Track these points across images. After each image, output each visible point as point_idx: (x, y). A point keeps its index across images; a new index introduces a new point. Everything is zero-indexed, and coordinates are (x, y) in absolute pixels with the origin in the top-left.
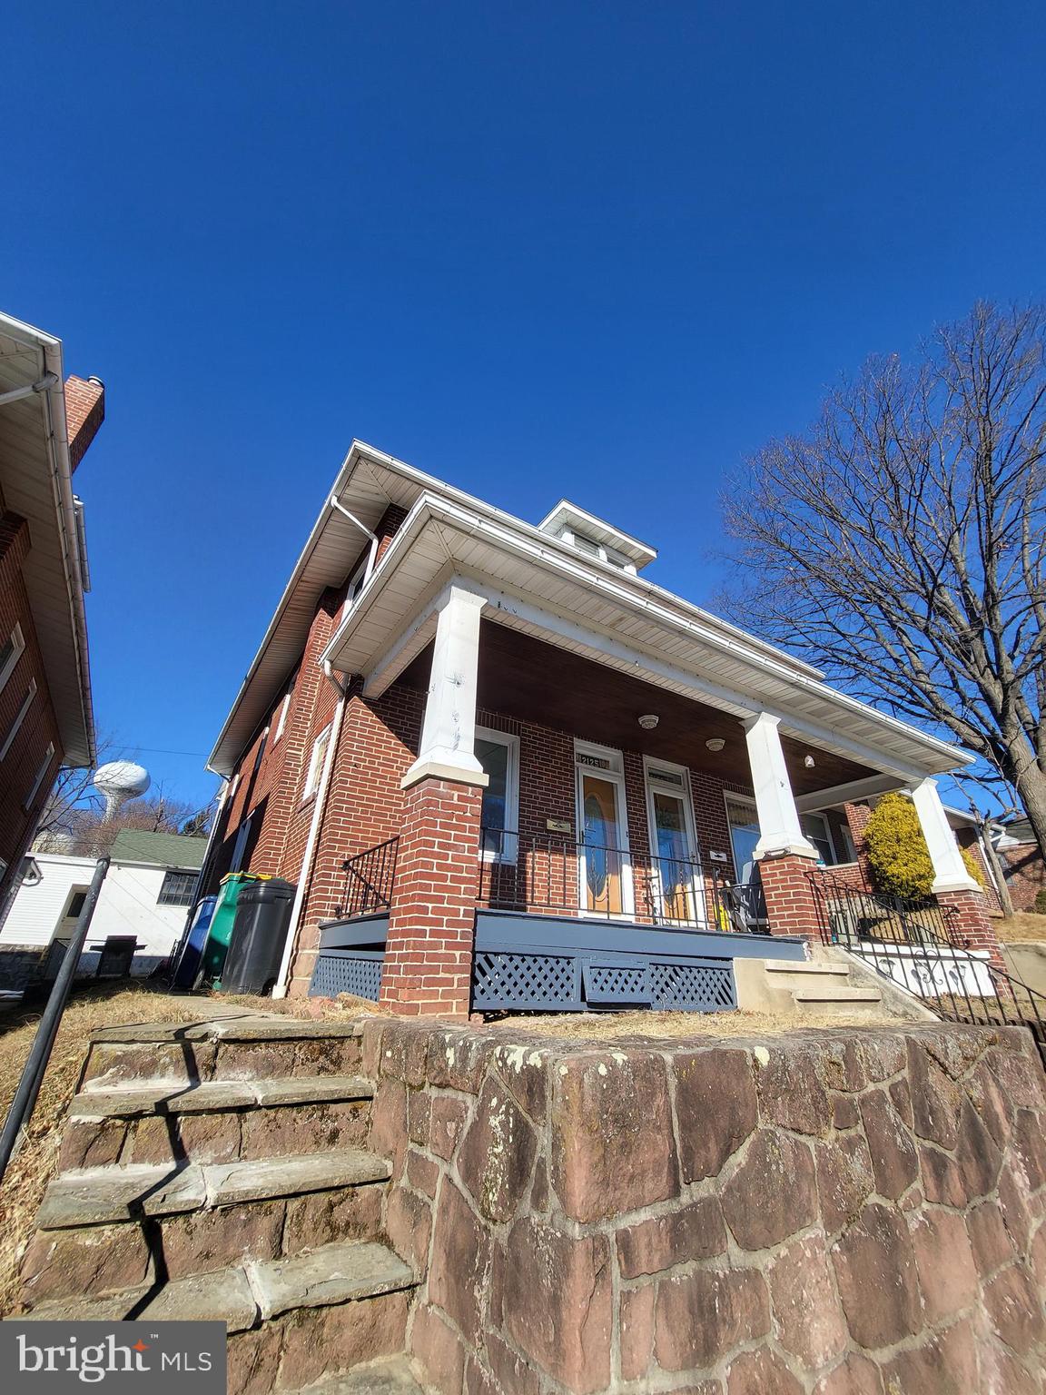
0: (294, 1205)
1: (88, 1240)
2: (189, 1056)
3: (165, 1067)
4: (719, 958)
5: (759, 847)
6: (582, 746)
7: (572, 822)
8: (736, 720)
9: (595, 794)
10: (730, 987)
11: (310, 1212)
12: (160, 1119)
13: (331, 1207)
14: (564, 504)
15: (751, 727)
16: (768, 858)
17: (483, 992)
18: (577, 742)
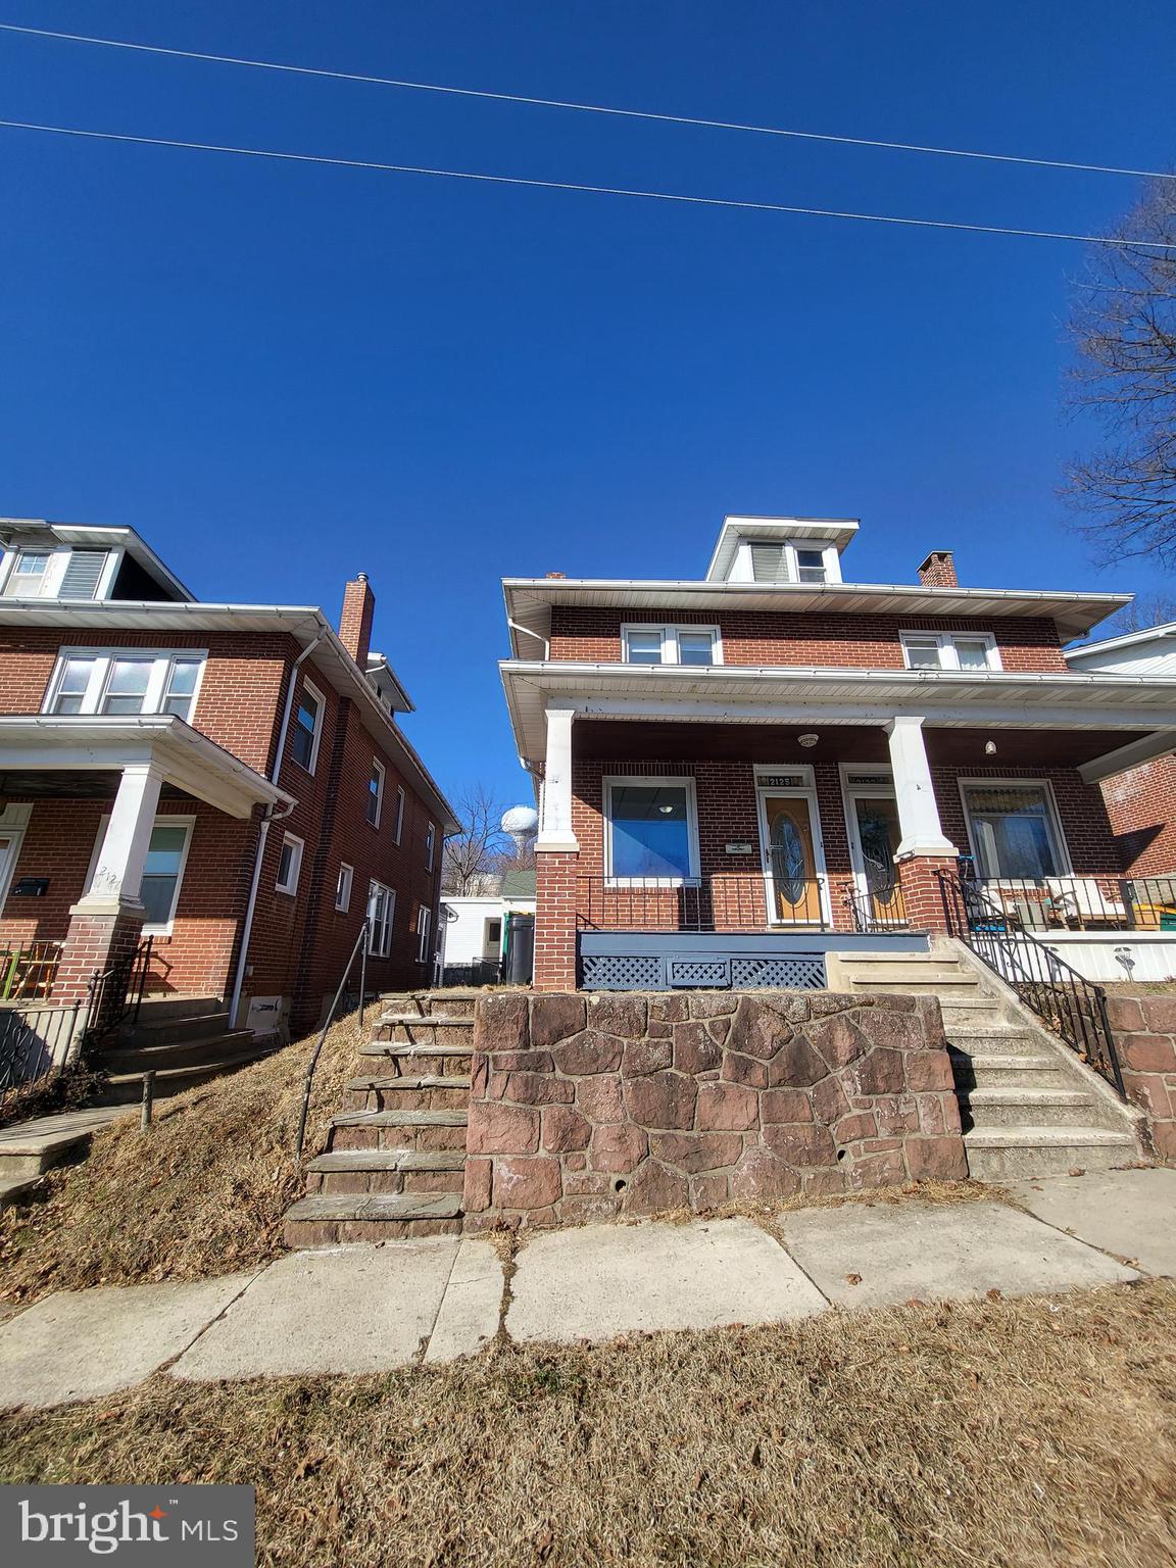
0: (446, 1059)
1: (374, 1060)
2: (419, 1005)
3: (410, 1010)
4: (810, 953)
5: (900, 851)
6: (761, 770)
7: (756, 844)
8: (880, 727)
9: (786, 812)
10: (822, 975)
11: (452, 1062)
12: (402, 1027)
13: (461, 1062)
14: (730, 521)
15: (891, 733)
16: (904, 862)
17: (590, 980)
18: (756, 767)
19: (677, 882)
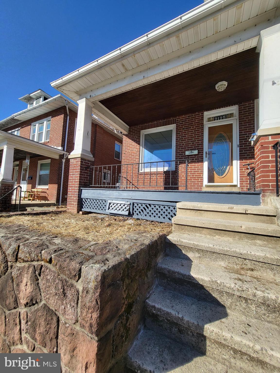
7: (201, 150)
9: (221, 132)
15: (261, 49)
18: (206, 113)
19: (166, 169)
